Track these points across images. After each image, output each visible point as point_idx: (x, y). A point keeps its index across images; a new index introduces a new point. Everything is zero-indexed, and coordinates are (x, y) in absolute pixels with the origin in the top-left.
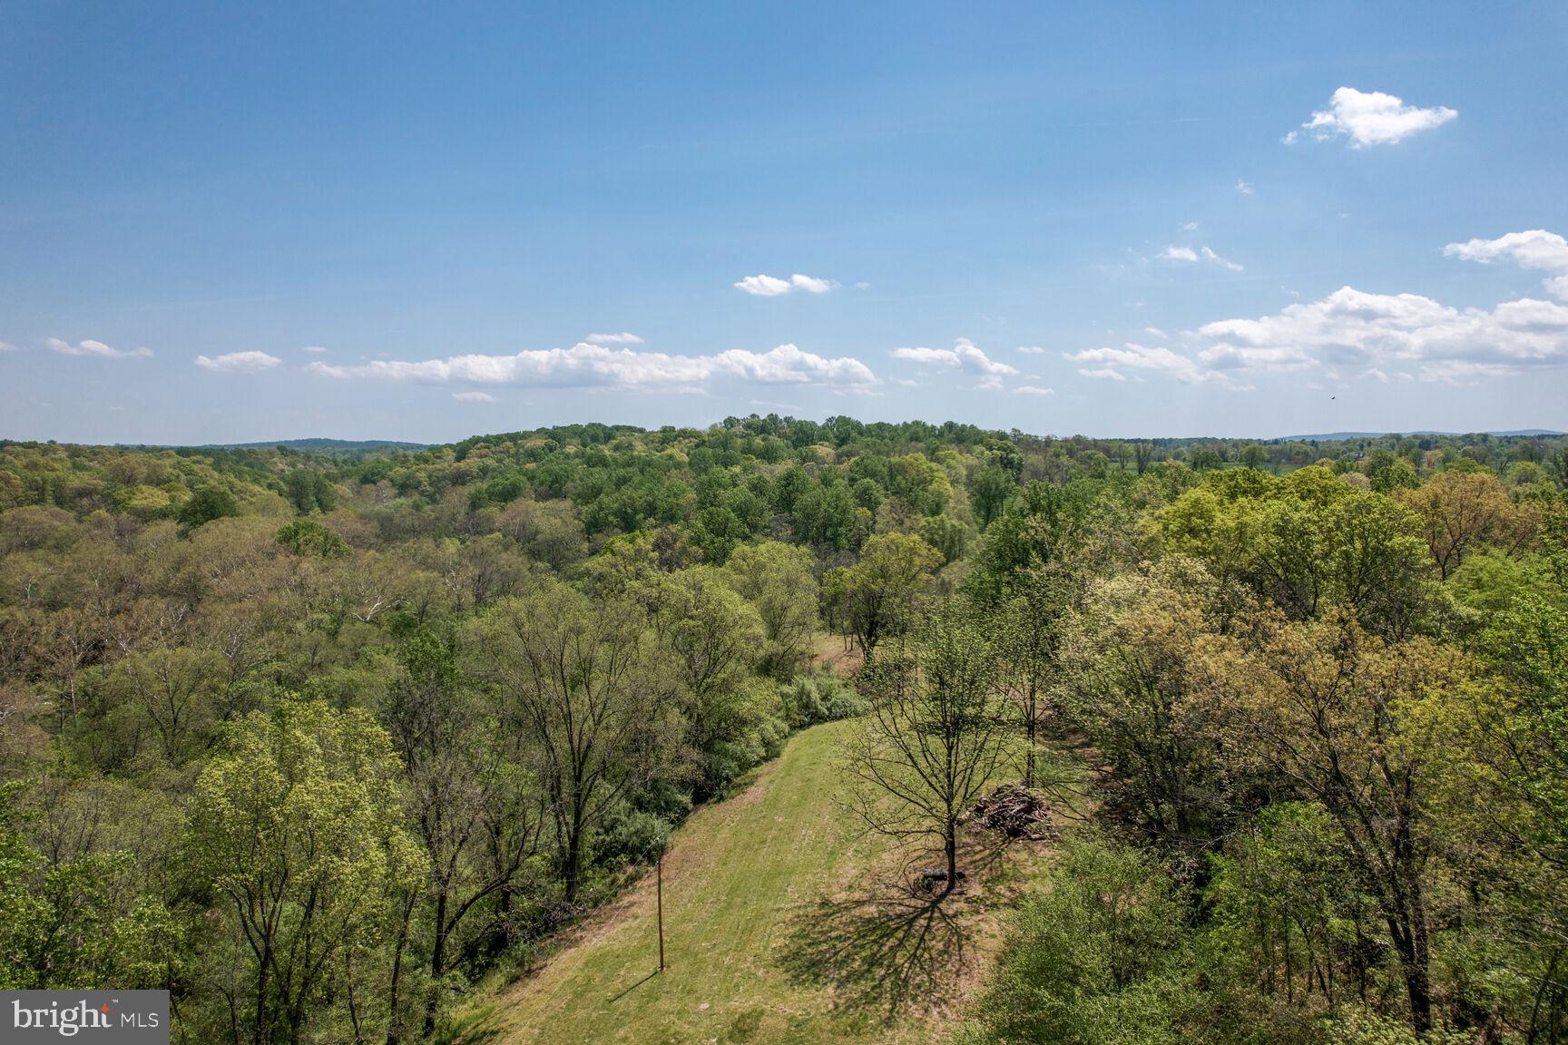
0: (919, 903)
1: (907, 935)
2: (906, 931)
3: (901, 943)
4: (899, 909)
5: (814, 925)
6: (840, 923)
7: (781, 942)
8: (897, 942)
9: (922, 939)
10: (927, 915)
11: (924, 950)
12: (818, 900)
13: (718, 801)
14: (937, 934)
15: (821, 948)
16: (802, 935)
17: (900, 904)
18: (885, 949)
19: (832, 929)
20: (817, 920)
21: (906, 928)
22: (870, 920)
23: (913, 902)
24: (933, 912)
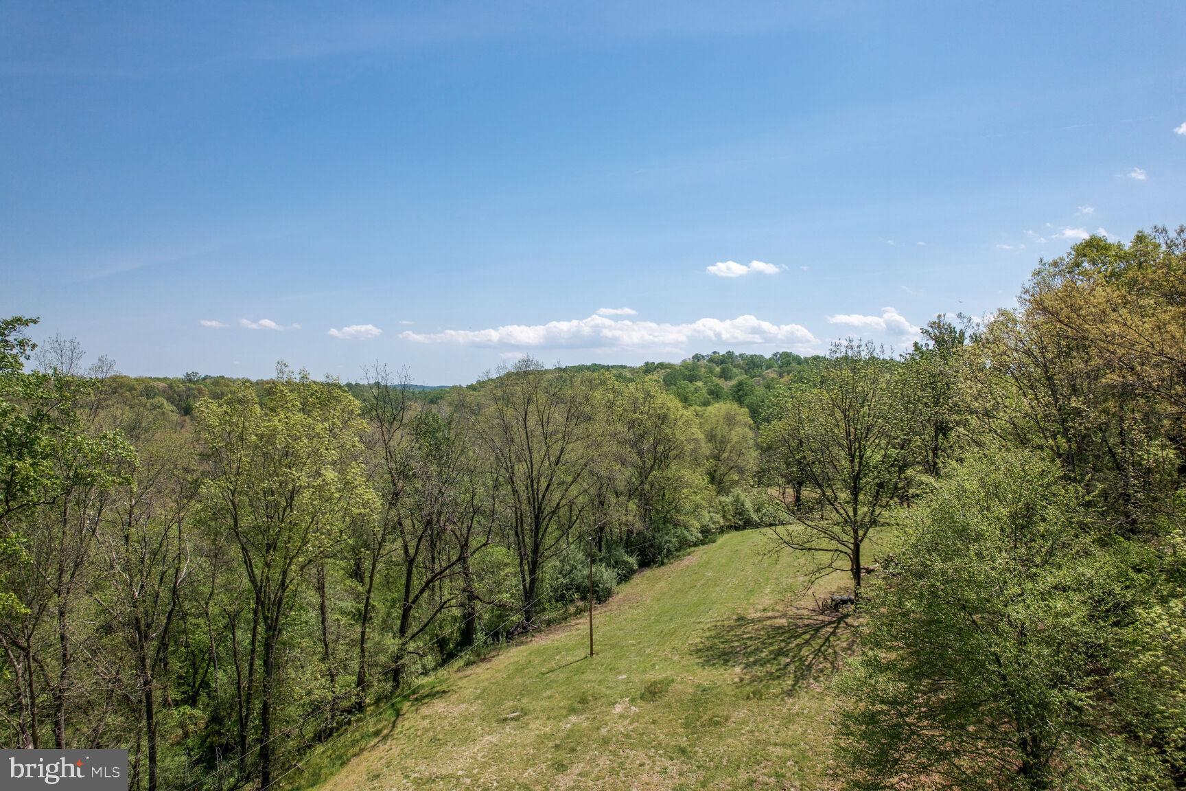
0: (827, 618)
1: (813, 637)
2: (812, 635)
3: (807, 642)
4: (806, 622)
5: (729, 631)
6: (753, 629)
7: (698, 640)
8: (803, 641)
9: (827, 639)
10: (835, 625)
11: (829, 647)
12: (735, 617)
13: (659, 566)
14: (842, 637)
15: (732, 644)
16: (718, 636)
17: (809, 619)
18: (791, 646)
19: (744, 633)
20: (731, 628)
21: (812, 632)
22: (779, 628)
23: (821, 618)
24: (839, 623)
